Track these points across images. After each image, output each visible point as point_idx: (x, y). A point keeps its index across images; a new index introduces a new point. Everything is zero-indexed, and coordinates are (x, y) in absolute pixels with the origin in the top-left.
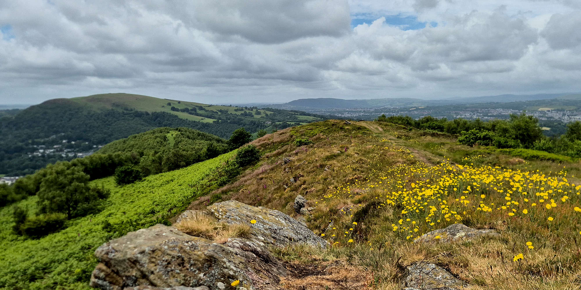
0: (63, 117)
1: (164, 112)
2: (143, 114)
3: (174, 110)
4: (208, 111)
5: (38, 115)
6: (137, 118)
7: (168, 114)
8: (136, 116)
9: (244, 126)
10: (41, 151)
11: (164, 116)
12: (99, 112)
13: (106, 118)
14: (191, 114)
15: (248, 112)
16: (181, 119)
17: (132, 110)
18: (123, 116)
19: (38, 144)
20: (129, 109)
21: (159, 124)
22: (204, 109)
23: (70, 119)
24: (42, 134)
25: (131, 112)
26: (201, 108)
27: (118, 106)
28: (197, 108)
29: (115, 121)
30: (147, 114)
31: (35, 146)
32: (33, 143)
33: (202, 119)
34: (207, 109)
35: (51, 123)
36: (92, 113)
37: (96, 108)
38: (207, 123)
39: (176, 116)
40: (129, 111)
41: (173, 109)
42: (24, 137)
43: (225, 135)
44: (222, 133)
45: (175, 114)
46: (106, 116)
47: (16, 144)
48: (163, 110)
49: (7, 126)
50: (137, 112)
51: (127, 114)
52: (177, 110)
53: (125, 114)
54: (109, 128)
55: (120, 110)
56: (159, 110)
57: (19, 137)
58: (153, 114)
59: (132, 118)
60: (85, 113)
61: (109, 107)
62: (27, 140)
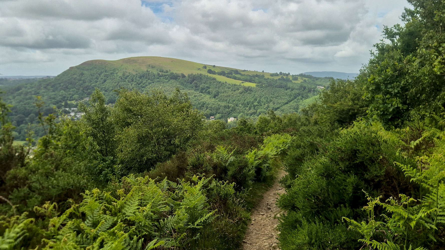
0: (98, 79)
1: (201, 75)
2: (179, 76)
3: (210, 73)
4: (244, 75)
5: (75, 76)
6: (172, 81)
7: (205, 76)
8: (171, 78)
9: (292, 90)
10: (72, 114)
11: (201, 78)
12: (134, 73)
13: (141, 80)
14: (228, 77)
15: (285, 77)
16: (220, 82)
17: (167, 72)
18: (158, 78)
19: (70, 106)
20: (165, 70)
21: (196, 87)
22: (240, 74)
23: (105, 81)
24: (76, 96)
25: (166, 74)
26: (237, 72)
27: (153, 67)
28: (233, 72)
29: (149, 84)
30: (184, 76)
31: (67, 109)
32: (66, 105)
33: (242, 83)
34: (243, 73)
35: (87, 84)
36: (128, 74)
37: (131, 70)
38: (249, 87)
39: (214, 79)
40: (165, 73)
41: (210, 71)
42: (59, 98)
43: (271, 101)
44: (268, 98)
45: (213, 77)
46: (140, 77)
47: (49, 106)
48: (199, 72)
49: (45, 88)
50: (172, 73)
51: (162, 76)
52: (214, 73)
53: (160, 76)
54: (143, 91)
55: (155, 72)
56: (196, 72)
57: (54, 98)
58: (189, 76)
59: (167, 80)
60: (120, 74)
61: (144, 69)
62: (61, 102)
